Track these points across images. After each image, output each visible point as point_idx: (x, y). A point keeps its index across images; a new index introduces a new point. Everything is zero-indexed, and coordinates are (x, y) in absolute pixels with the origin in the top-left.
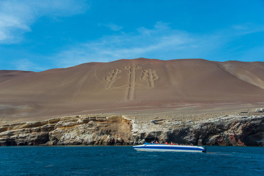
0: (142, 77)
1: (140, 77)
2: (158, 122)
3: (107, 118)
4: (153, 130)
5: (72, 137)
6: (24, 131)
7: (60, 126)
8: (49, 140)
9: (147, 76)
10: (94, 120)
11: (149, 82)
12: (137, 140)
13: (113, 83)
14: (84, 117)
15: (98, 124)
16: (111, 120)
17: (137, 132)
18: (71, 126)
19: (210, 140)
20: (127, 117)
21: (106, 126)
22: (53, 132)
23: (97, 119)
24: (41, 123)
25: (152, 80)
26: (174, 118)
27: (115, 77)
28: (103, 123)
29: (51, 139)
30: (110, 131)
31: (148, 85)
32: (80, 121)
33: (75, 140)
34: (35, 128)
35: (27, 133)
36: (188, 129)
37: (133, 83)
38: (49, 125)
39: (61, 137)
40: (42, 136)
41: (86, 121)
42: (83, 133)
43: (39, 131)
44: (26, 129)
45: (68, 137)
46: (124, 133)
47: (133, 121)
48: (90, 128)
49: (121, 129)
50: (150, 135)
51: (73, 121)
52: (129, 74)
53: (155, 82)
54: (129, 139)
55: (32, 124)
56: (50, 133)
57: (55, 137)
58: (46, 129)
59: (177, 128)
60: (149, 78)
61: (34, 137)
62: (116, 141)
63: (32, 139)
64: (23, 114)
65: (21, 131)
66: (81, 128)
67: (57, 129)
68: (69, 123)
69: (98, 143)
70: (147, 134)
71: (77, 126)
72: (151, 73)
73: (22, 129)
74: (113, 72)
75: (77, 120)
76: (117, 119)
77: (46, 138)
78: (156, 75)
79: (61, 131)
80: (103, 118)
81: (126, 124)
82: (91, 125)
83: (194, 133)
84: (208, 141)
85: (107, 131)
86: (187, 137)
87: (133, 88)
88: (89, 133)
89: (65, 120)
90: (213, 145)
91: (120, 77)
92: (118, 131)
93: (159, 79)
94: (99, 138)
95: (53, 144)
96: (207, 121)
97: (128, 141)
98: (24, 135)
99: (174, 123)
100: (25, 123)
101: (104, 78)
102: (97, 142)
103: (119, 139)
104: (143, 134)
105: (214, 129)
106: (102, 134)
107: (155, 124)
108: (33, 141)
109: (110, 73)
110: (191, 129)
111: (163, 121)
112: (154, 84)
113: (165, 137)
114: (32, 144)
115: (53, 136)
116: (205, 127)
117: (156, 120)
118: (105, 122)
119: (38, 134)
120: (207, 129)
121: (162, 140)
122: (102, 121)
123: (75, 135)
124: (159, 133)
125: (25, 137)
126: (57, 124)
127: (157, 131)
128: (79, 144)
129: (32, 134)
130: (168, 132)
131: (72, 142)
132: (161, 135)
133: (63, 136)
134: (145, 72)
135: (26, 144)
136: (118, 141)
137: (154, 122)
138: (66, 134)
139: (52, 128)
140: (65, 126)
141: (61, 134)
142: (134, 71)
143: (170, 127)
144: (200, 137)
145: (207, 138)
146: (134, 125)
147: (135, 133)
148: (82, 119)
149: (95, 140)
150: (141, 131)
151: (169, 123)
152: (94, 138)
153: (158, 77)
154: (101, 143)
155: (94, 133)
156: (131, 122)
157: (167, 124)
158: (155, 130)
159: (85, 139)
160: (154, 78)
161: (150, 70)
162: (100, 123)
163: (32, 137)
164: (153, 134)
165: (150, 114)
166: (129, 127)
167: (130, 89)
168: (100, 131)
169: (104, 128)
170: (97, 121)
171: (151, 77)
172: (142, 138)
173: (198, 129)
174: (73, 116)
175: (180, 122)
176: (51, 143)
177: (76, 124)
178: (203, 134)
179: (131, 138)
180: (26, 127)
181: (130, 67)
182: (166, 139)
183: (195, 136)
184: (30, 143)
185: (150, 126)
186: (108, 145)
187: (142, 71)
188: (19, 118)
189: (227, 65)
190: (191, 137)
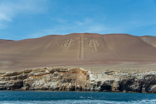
0: (88, 45)
1: (87, 44)
2: (109, 73)
3: (68, 69)
4: (107, 79)
5: (41, 84)
6: (4, 79)
7: (32, 75)
8: (23, 86)
9: (92, 44)
10: (58, 71)
11: (93, 47)
12: (94, 87)
13: (69, 48)
14: (51, 69)
15: (62, 74)
16: (72, 72)
17: (94, 81)
18: (40, 75)
19: (151, 88)
20: (84, 69)
21: (67, 76)
22: (26, 80)
23: (60, 70)
24: (17, 73)
25: (95, 47)
26: (121, 70)
27: (70, 44)
28: (65, 73)
29: (24, 86)
30: (71, 79)
31: (93, 49)
32: (47, 71)
33: (43, 86)
34: (13, 77)
35: (7, 80)
36: (133, 79)
37: (83, 48)
38: (24, 74)
39: (32, 84)
40: (18, 83)
41: (52, 72)
42: (49, 81)
43: (16, 79)
44: (6, 77)
45: (38, 84)
46: (81, 82)
47: (89, 72)
48: (55, 77)
49: (79, 79)
50: (104, 83)
51: (41, 72)
52: (79, 43)
53: (97, 47)
54: (86, 86)
55: (10, 74)
56: (24, 80)
57: (28, 84)
58: (21, 78)
59: (125, 78)
60: (93, 45)
61: (12, 83)
62: (76, 88)
63: (10, 85)
64: (5, 67)
65: (2, 79)
66: (48, 77)
67: (30, 78)
68: (39, 73)
69: (62, 89)
70: (103, 82)
71: (45, 75)
72: (94, 42)
73: (2, 78)
74: (69, 41)
75: (45, 71)
76: (76, 70)
77: (21, 85)
78: (97, 43)
79: (32, 79)
80: (65, 69)
81: (83, 75)
82: (56, 75)
83: (138, 83)
84: (150, 89)
85: (68, 80)
86: (133, 86)
87: (82, 51)
88: (54, 81)
89: (36, 71)
90: (154, 92)
91: (73, 44)
92: (77, 80)
93: (100, 46)
94: (62, 85)
95: (26, 89)
96: (149, 73)
97: (85, 88)
98: (4, 82)
99: (122, 74)
100: (5, 73)
101: (62, 45)
102: (60, 88)
103: (78, 86)
104: (99, 83)
105: (154, 80)
106: (65, 82)
107: (108, 74)
108: (11, 86)
109: (66, 41)
110: (136, 80)
111: (113, 73)
112: (97, 49)
113: (117, 85)
114: (10, 89)
115: (26, 83)
116: (147, 78)
117: (107, 71)
118: (67, 73)
119: (15, 81)
120: (149, 80)
121: (115, 87)
122: (64, 72)
123: (43, 82)
124: (112, 82)
125: (5, 83)
126: (30, 74)
127: (110, 80)
128: (46, 89)
129: (10, 82)
130: (119, 81)
131: (41, 88)
132: (114, 84)
133: (34, 83)
134: (90, 41)
135: (5, 89)
136: (78, 88)
137: (106, 73)
138: (36, 82)
139: (26, 77)
140: (36, 76)
141: (33, 81)
142: (82, 41)
143: (119, 77)
144: (144, 86)
145: (149, 87)
146: (91, 75)
147: (92, 81)
148: (49, 70)
149: (59, 86)
150: (98, 80)
151: (118, 74)
152: (58, 85)
153: (99, 45)
154: (64, 89)
155: (58, 81)
156: (88, 73)
157: (117, 75)
158: (109, 80)
159: (51, 85)
160: (96, 45)
161: (93, 40)
162: (63, 73)
163: (10, 84)
164: (107, 83)
165: (101, 67)
166: (85, 77)
167: (80, 52)
168: (63, 80)
169: (66, 77)
170: (61, 72)
171: (95, 44)
172: (98, 86)
173: (142, 80)
174: (42, 68)
175: (127, 74)
176: (24, 88)
177: (44, 74)
178: (146, 84)
179: (88, 86)
180: (6, 76)
181: (79, 38)
182: (118, 87)
183: (139, 85)
184: (8, 88)
185: (104, 76)
186: (70, 91)
187: (88, 41)
188: (2, 69)
189: (144, 38)
190: (136, 85)
